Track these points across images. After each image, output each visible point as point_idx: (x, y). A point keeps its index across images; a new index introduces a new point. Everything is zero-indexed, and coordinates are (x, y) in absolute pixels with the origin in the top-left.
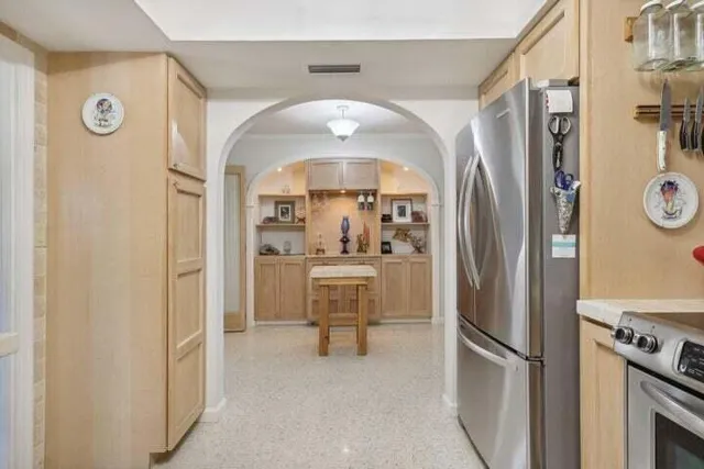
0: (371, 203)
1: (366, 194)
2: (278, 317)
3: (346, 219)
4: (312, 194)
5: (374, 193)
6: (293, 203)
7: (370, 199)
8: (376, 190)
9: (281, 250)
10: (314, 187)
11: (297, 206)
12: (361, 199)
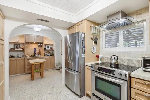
0: (41, 45)
1: (40, 43)
2: (16, 73)
3: (35, 49)
4: (26, 43)
5: (42, 43)
6: (20, 44)
7: (41, 44)
8: (43, 43)
9: (16, 56)
10: (27, 41)
11: (21, 45)
12: (39, 44)
